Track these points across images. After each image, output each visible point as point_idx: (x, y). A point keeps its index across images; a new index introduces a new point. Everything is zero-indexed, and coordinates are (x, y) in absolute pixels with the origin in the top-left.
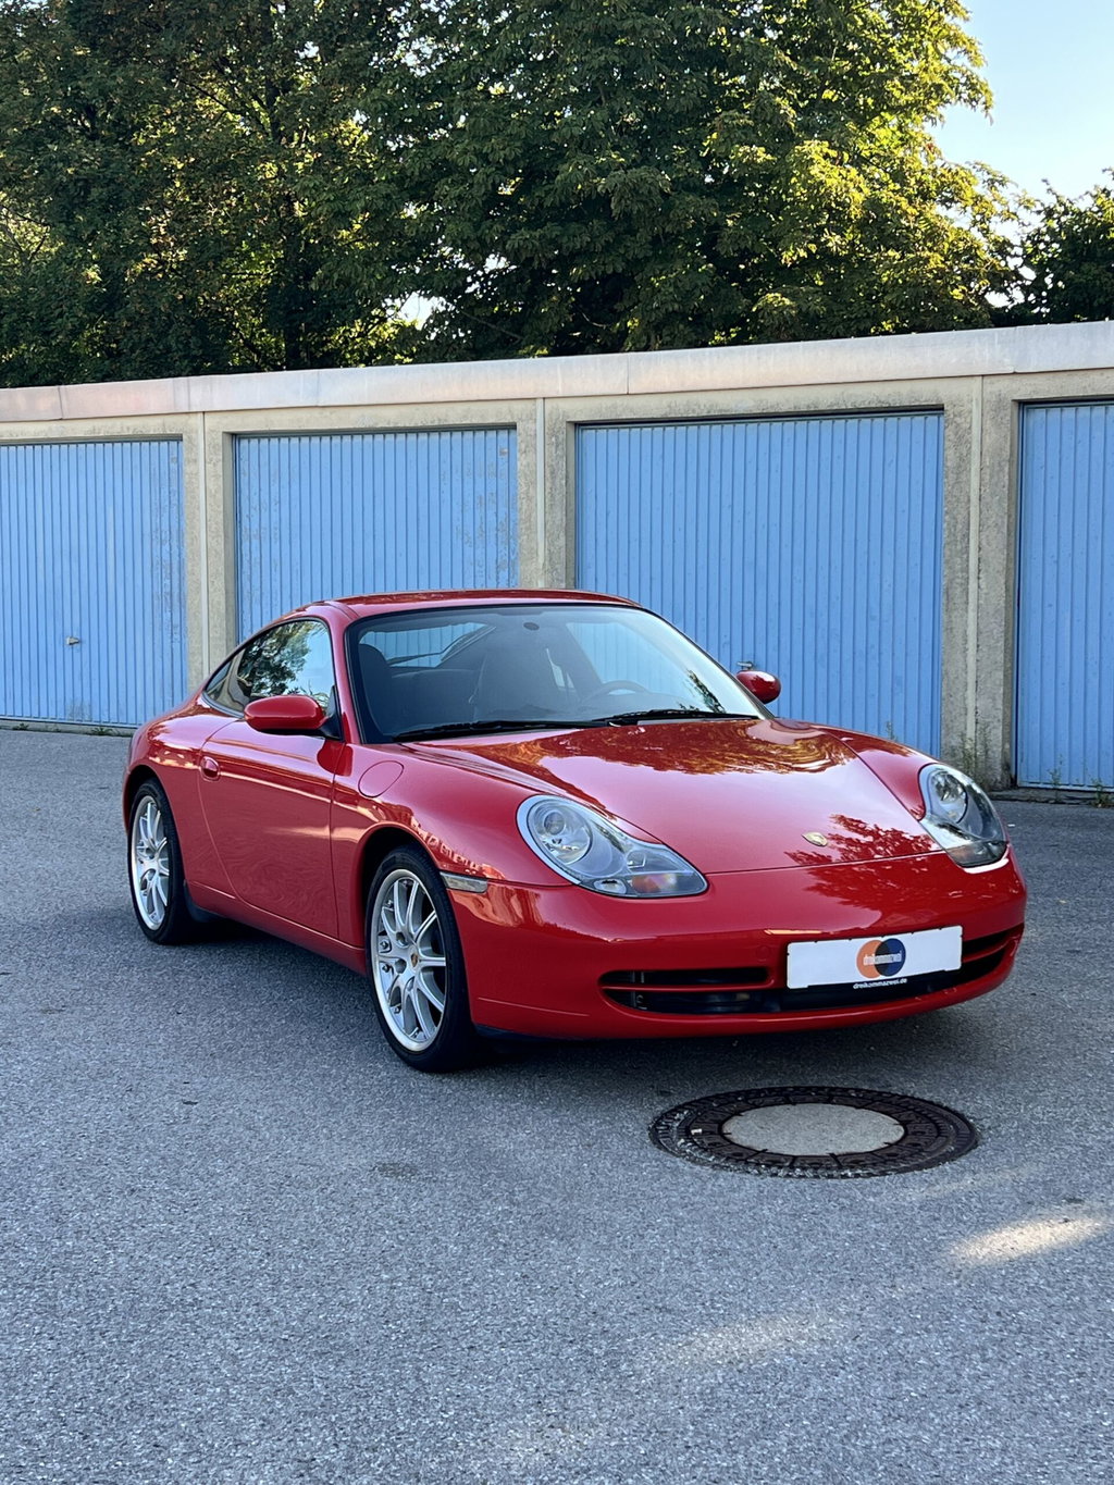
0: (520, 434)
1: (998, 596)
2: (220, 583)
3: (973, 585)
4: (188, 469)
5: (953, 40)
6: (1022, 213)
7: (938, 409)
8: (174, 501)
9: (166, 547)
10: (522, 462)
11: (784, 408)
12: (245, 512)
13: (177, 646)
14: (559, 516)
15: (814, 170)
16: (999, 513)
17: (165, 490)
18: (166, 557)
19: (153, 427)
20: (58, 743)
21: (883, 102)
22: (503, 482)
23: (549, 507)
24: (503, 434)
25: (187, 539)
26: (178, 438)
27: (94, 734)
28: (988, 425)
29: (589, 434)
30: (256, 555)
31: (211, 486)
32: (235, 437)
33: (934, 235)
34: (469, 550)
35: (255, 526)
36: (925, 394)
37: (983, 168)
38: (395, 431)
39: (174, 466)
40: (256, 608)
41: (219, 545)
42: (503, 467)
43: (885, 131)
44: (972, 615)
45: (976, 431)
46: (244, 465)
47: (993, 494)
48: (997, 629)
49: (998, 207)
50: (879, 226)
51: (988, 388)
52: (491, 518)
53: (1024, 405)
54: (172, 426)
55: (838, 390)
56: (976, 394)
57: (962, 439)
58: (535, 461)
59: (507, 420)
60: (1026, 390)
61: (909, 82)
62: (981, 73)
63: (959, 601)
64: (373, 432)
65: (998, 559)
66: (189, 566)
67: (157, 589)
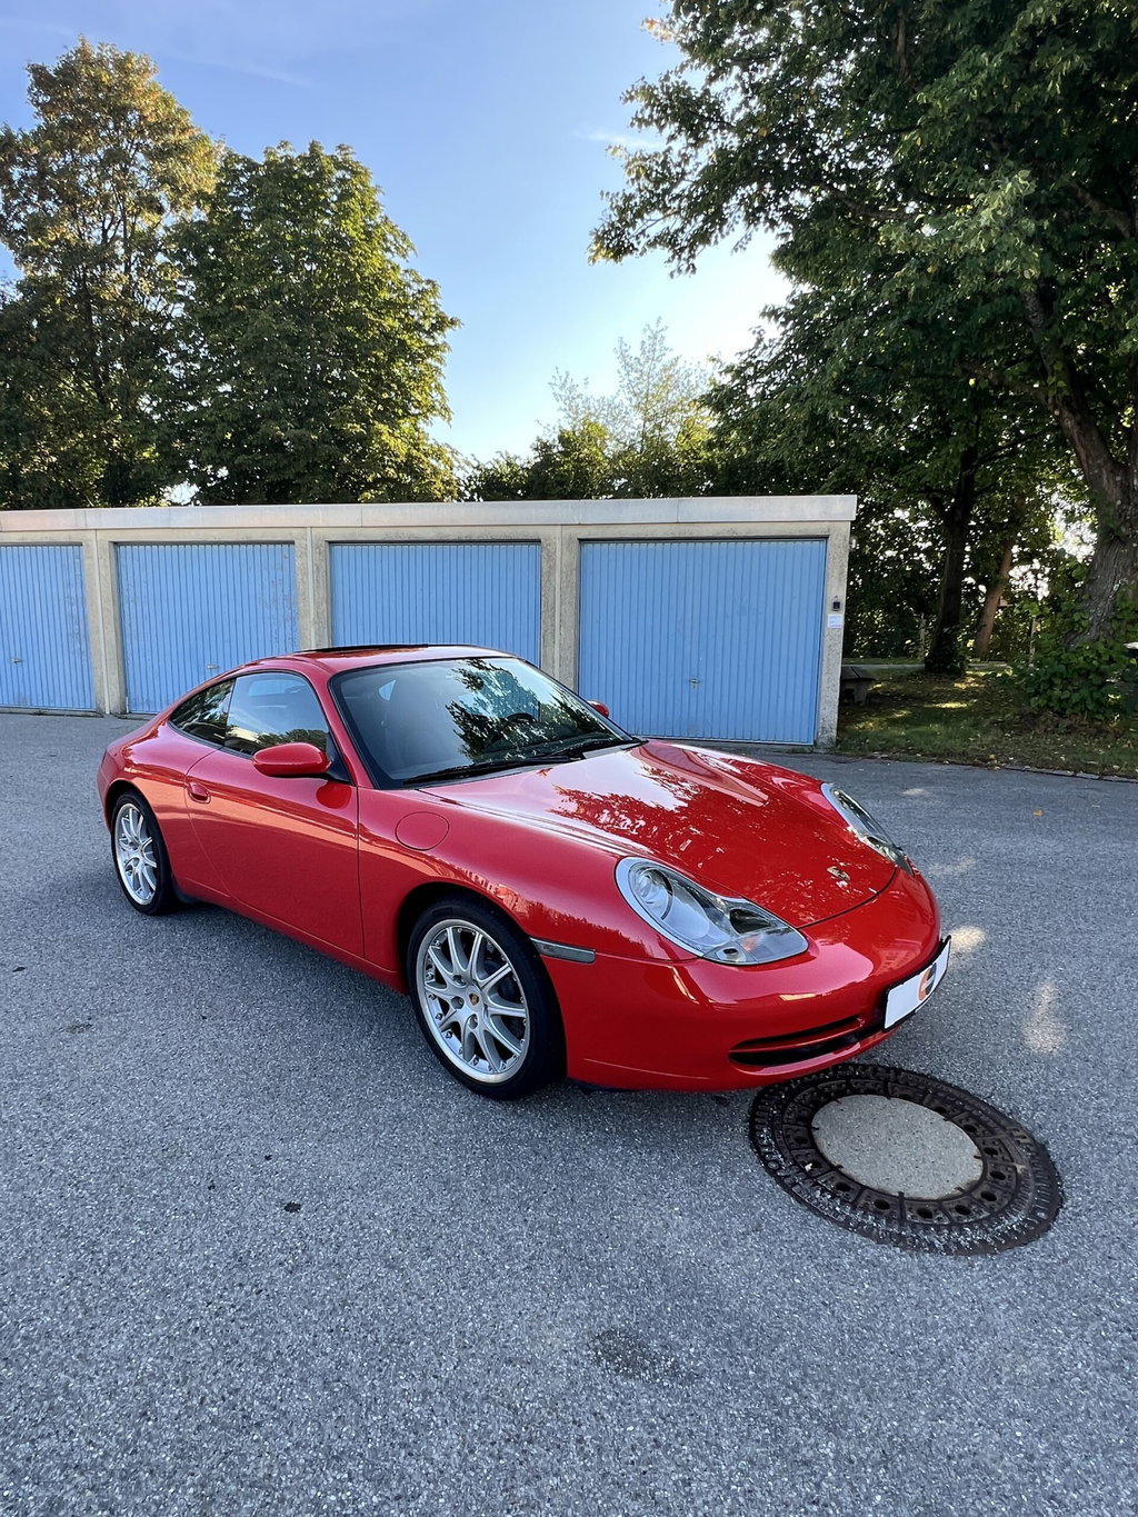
0: (296, 548)
1: (571, 641)
2: (111, 628)
3: (557, 634)
4: (87, 562)
5: (438, 387)
6: (466, 467)
7: (538, 541)
8: (79, 581)
9: (74, 607)
10: (298, 562)
11: (451, 538)
12: (125, 588)
13: (85, 663)
14: (322, 593)
15: (383, 438)
16: (571, 597)
17: (72, 574)
18: (75, 613)
19: (63, 537)
20: (12, 721)
21: (407, 414)
22: (286, 573)
23: (316, 588)
24: (286, 546)
25: (88, 602)
26: (80, 544)
27: (35, 714)
28: (565, 550)
29: (337, 548)
30: (133, 611)
31: (103, 572)
32: (116, 544)
33: (435, 472)
34: (267, 610)
35: (132, 596)
36: (531, 533)
37: (448, 446)
38: (219, 543)
39: (77, 561)
40: (135, 642)
41: (109, 606)
42: (286, 565)
43: (406, 425)
44: (557, 648)
45: (558, 553)
46: (122, 561)
47: (567, 587)
48: (570, 655)
49: (456, 464)
50: (408, 466)
51: (564, 532)
52: (279, 593)
53: (582, 541)
54: (75, 537)
55: (483, 529)
56: (558, 535)
57: (551, 557)
58: (307, 562)
59: (289, 539)
60: (584, 533)
61: (419, 405)
62: (448, 404)
63: (551, 642)
64: (205, 543)
65: (570, 621)
66: (90, 618)
67: (70, 631)
